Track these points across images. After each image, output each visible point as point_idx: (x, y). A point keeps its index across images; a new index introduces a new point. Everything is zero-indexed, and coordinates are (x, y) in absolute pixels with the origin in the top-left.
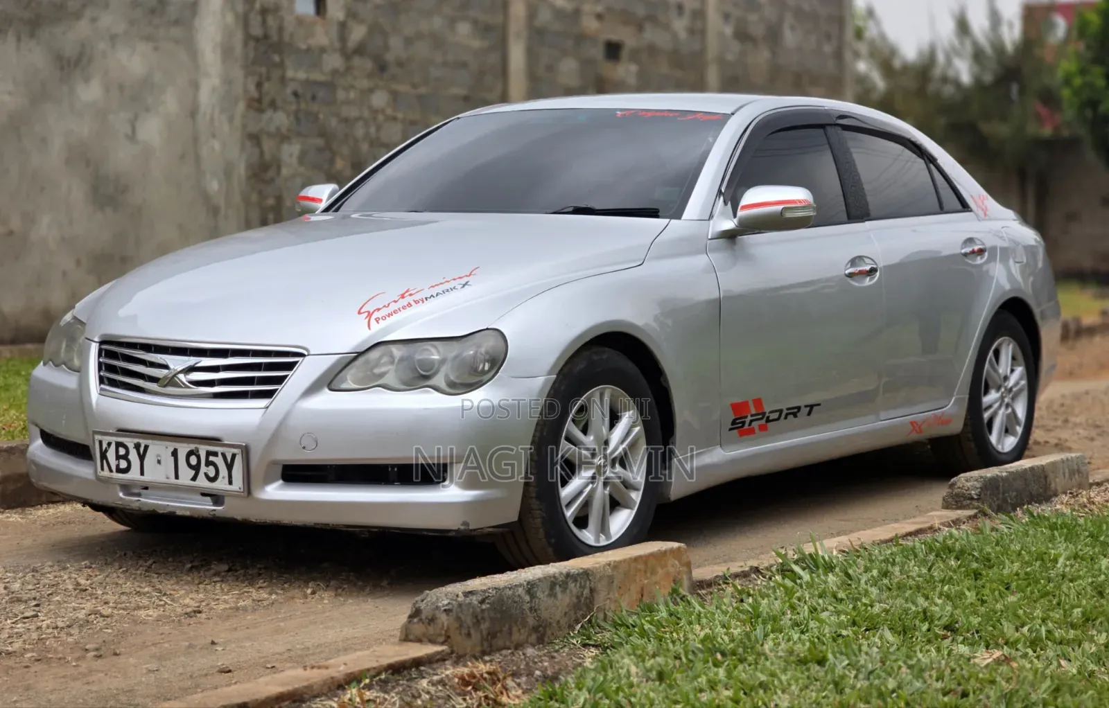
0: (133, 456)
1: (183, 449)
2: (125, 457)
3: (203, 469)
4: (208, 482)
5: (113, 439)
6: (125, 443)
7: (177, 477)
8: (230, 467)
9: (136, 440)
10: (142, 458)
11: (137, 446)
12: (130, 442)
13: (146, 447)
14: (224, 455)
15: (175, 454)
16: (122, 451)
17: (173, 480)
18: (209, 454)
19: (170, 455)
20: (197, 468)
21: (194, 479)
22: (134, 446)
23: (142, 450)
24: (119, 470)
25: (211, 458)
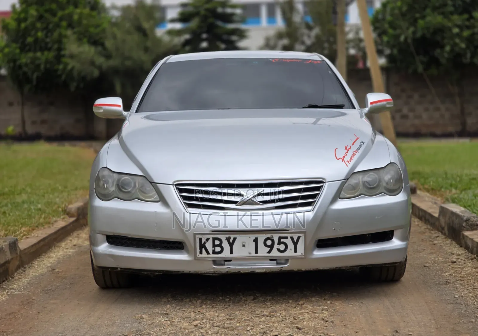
0: (225, 245)
1: (261, 238)
2: (220, 245)
3: (276, 246)
4: (279, 252)
5: (211, 237)
6: (220, 238)
7: (256, 252)
8: (295, 244)
9: (227, 236)
10: (231, 245)
11: (228, 239)
12: (223, 237)
13: (235, 239)
14: (292, 238)
15: (256, 240)
16: (217, 242)
17: (253, 254)
18: (280, 238)
19: (253, 241)
20: (271, 247)
21: (269, 252)
22: (225, 239)
23: (231, 240)
24: (214, 252)
25: (282, 240)
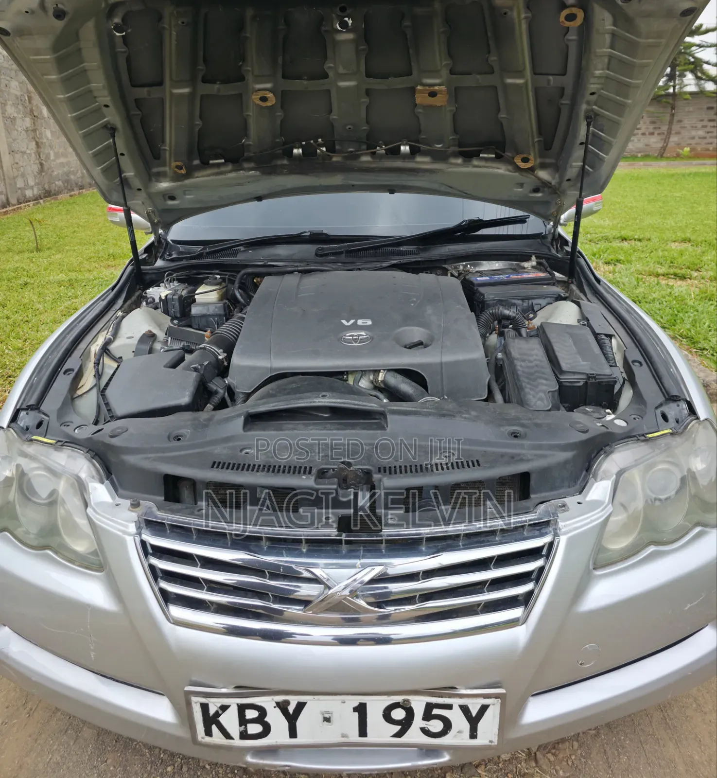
0: (275, 718)
1: (376, 707)
2: (261, 719)
3: (418, 721)
4: (426, 737)
5: (234, 703)
6: (259, 704)
7: (363, 732)
8: (474, 721)
9: (280, 698)
10: (292, 719)
11: (283, 707)
12: (268, 703)
13: (301, 706)
14: (465, 709)
15: (361, 710)
16: (251, 714)
17: (354, 737)
18: (429, 707)
19: (352, 711)
20: (406, 724)
21: (399, 735)
22: (275, 705)
23: (291, 709)
24: (244, 735)
25: (436, 711)
